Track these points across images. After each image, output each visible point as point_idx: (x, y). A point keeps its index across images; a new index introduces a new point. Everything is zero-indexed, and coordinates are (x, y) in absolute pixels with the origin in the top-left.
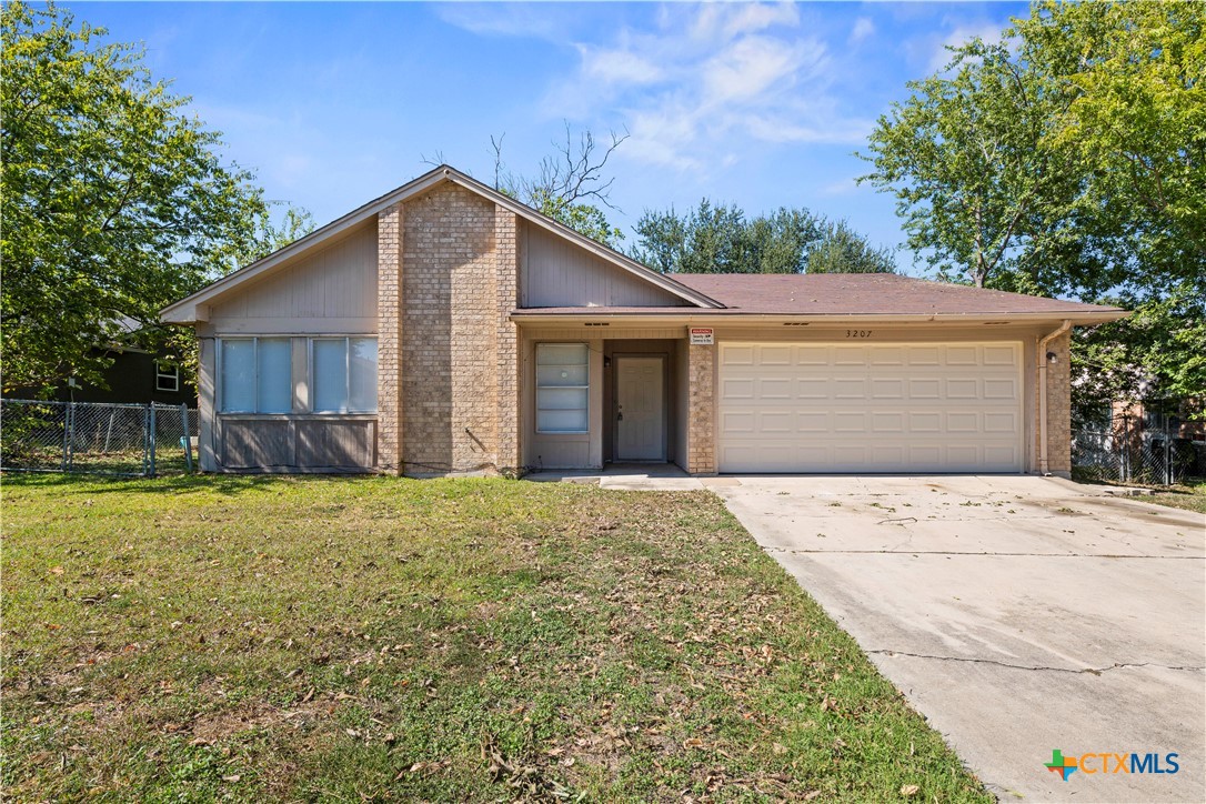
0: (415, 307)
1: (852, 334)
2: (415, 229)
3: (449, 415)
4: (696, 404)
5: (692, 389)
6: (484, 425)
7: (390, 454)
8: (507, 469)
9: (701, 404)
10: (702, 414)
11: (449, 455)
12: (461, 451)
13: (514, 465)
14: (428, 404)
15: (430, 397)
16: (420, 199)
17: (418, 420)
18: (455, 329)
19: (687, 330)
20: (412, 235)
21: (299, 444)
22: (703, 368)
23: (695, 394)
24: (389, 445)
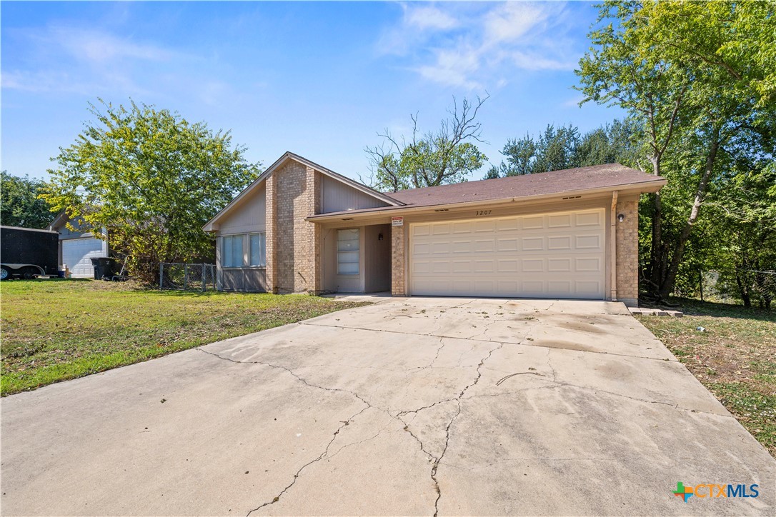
0: (280, 218)
1: (479, 213)
2: (281, 182)
3: (293, 266)
4: (395, 258)
5: (393, 250)
6: (306, 270)
7: (269, 284)
8: (311, 291)
9: (398, 258)
10: (398, 263)
11: (293, 285)
12: (298, 284)
13: (314, 289)
14: (286, 261)
15: (286, 259)
16: (282, 168)
17: (282, 268)
18: (295, 226)
19: (390, 218)
20: (280, 185)
21: (246, 280)
22: (399, 238)
23: (395, 252)
24: (270, 280)
